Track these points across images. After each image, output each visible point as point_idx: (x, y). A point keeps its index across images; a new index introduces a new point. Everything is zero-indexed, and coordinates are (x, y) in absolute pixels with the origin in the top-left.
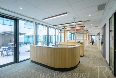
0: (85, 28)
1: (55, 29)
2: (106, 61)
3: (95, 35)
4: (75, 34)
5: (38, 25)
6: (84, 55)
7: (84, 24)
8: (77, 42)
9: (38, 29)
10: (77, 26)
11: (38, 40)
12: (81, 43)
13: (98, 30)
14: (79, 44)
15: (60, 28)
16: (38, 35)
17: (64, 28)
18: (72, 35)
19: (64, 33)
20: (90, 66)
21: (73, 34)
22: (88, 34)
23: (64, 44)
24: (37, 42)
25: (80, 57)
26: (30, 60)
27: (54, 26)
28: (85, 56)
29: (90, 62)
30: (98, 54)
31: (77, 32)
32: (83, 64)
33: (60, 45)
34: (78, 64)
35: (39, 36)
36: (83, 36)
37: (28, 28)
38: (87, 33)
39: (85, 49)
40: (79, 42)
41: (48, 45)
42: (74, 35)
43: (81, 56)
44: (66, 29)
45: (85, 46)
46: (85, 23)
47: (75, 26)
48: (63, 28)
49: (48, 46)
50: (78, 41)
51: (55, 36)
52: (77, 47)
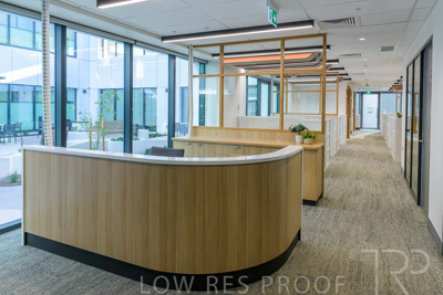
0: (330, 55)
1: (172, 57)
2: (429, 223)
3: (379, 93)
4: (277, 84)
5: (69, 33)
6: (321, 197)
7: (324, 35)
8: (286, 128)
9: (70, 51)
10: (288, 44)
11: (69, 116)
12: (309, 136)
13: (396, 67)
14: (298, 138)
15: (196, 54)
16: (69, 84)
17: (222, 54)
18: (264, 87)
19: (217, 80)
20: (352, 256)
21: (269, 83)
22: (343, 86)
23: (218, 139)
24: (63, 127)
25: (303, 208)
26: (21, 232)
27: (164, 38)
28: (329, 202)
29: (353, 233)
30: (391, 189)
31: (286, 76)
32: (316, 243)
33: (196, 146)
34: (294, 244)
35: (79, 93)
36: (318, 96)
37: (8, 44)
38: (340, 80)
39: (327, 164)
40: (299, 130)
41: (128, 148)
42: (274, 88)
43: (306, 202)
44: (228, 60)
45: (327, 149)
46: (330, 30)
47: (277, 45)
48: (217, 50)
49: (127, 156)
50: (296, 124)
51: (171, 91)
52: (287, 159)
